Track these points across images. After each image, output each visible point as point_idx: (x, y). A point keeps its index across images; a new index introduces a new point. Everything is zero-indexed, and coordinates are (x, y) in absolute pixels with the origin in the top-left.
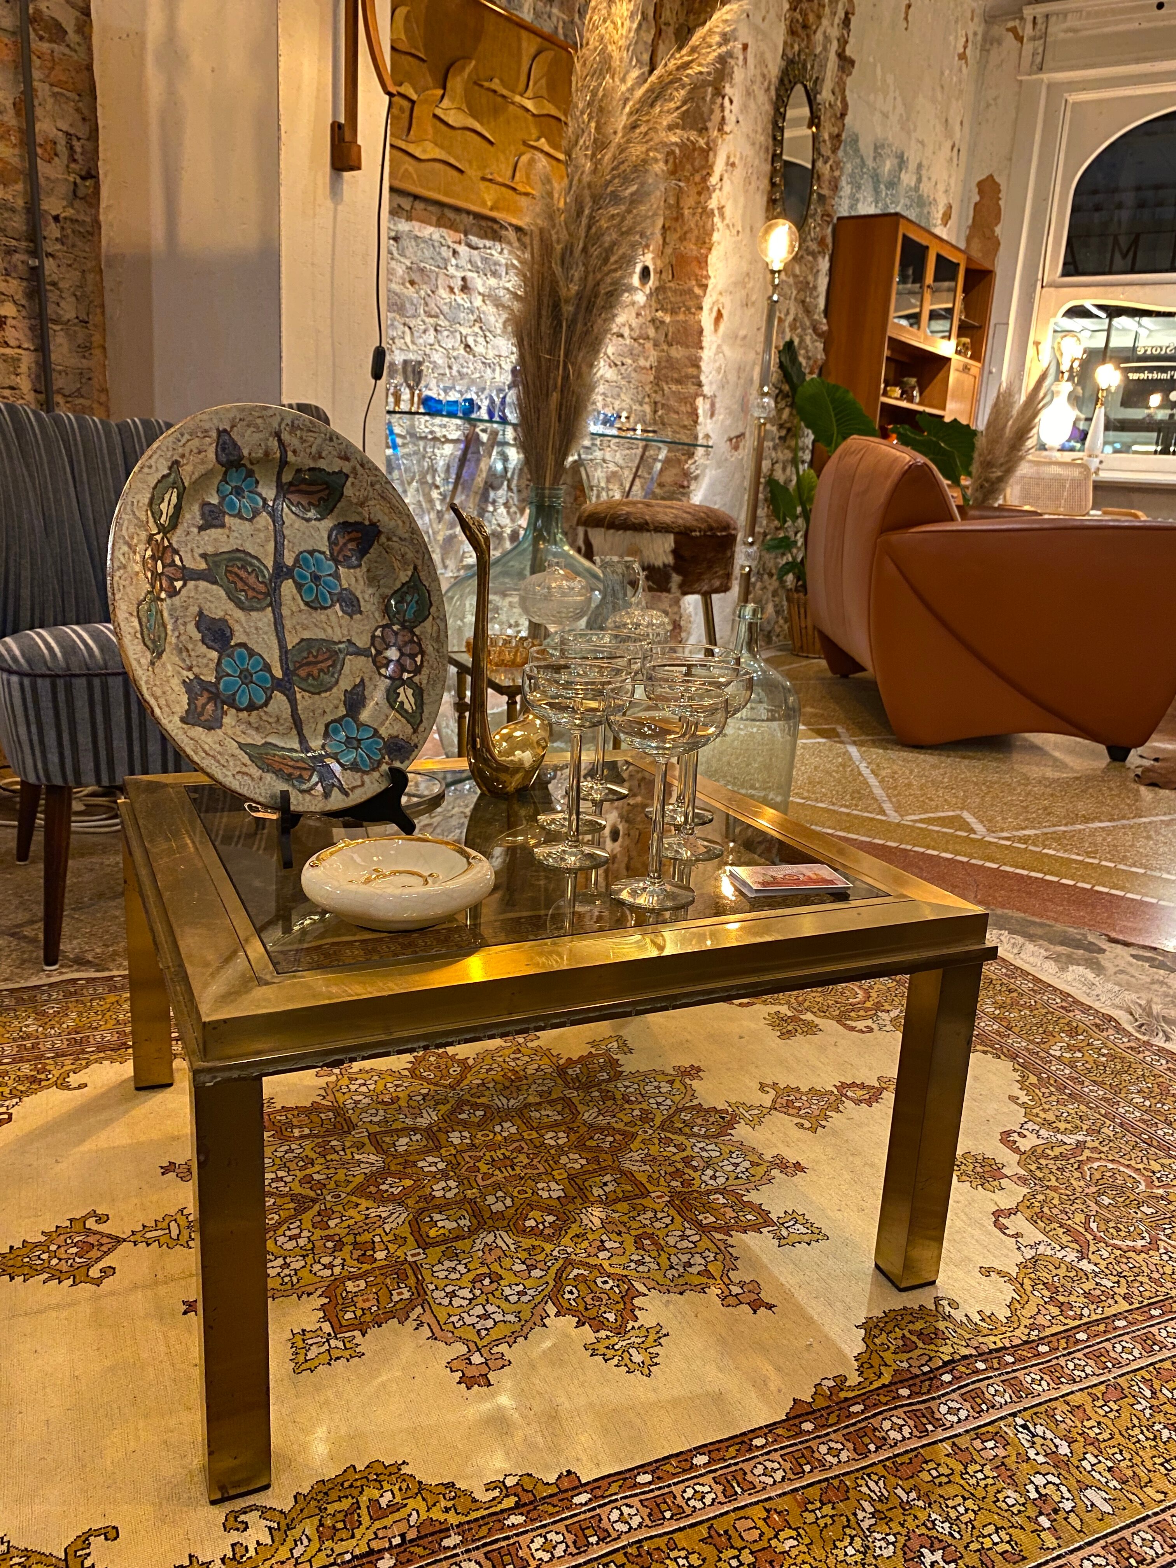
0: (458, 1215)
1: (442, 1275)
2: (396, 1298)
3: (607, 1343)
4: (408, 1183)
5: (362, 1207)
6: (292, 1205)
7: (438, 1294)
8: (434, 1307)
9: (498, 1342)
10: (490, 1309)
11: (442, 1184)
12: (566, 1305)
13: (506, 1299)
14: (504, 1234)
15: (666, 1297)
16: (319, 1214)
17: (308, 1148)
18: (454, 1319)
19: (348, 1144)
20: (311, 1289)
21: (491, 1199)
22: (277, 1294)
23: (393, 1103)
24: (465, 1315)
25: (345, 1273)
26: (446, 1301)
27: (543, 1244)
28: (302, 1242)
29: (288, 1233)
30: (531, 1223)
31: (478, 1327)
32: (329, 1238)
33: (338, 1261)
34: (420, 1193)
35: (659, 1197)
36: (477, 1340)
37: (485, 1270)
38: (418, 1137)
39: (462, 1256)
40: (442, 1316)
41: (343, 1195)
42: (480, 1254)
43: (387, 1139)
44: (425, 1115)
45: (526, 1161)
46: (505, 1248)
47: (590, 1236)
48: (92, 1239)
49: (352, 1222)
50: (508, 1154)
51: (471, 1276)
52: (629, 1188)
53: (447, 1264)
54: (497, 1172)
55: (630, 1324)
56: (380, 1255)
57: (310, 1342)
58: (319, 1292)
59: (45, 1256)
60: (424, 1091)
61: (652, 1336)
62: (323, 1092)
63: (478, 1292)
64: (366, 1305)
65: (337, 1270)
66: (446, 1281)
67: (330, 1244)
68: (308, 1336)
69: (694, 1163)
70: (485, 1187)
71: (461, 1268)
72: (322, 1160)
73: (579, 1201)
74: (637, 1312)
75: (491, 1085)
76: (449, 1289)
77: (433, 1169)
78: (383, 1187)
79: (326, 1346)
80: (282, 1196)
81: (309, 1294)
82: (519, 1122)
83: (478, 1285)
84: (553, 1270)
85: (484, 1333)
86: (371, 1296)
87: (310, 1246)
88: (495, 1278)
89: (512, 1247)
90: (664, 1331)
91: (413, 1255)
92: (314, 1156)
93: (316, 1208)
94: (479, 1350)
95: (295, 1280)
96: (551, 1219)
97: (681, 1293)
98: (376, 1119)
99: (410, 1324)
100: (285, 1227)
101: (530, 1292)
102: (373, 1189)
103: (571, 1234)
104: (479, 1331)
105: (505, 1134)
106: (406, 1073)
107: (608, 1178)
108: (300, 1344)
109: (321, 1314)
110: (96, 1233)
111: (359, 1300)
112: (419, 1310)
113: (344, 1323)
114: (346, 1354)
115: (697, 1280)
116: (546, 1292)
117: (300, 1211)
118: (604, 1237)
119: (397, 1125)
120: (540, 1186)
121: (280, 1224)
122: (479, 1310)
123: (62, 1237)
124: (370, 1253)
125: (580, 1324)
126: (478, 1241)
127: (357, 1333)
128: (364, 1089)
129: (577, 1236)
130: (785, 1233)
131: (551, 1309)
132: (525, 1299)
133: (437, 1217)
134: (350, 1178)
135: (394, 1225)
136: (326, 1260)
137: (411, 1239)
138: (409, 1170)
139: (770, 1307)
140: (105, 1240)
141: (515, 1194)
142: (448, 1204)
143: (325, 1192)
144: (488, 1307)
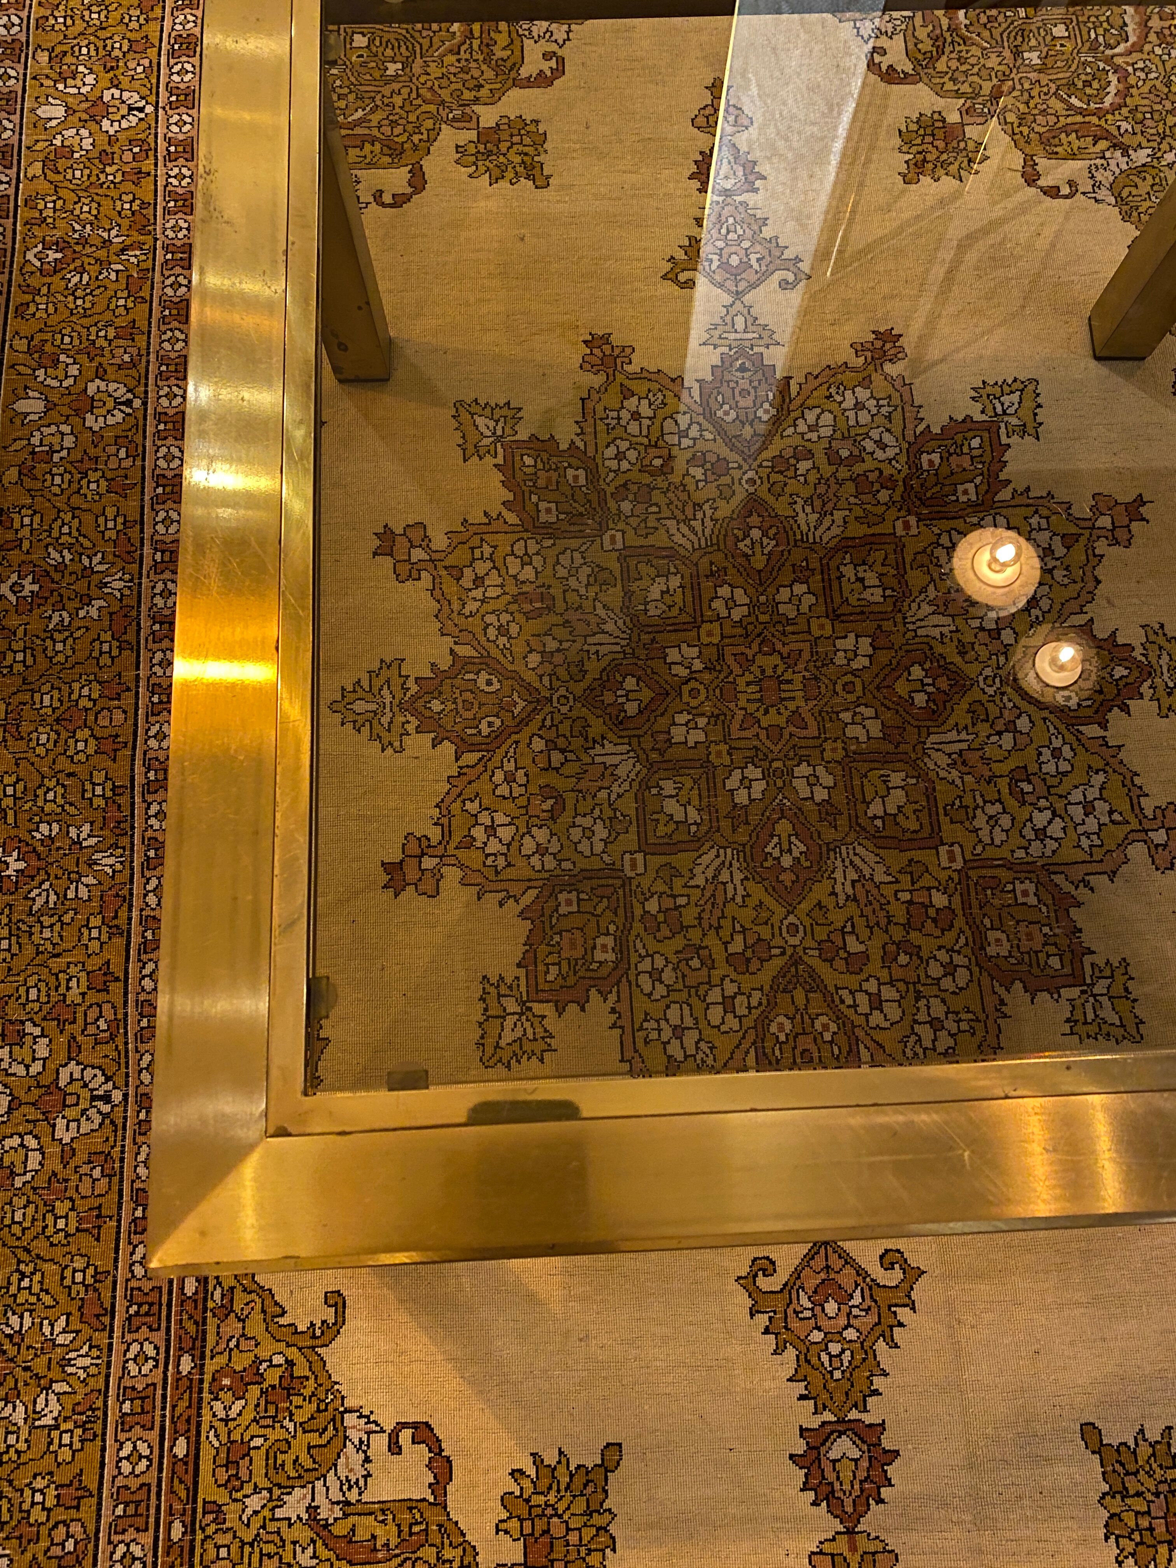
0: (878, 783)
1: (999, 837)
2: (1032, 900)
3: (1161, 692)
4: (784, 827)
5: (829, 902)
6: (799, 995)
7: (1036, 848)
8: (1055, 859)
9: (1135, 807)
10: (1077, 796)
11: (800, 785)
12: (1089, 712)
13: (1065, 774)
14: (933, 738)
15: (1099, 600)
16: (831, 961)
17: (652, 946)
18: (1085, 843)
19: (660, 887)
20: (991, 1001)
21: (854, 731)
22: (991, 1040)
23: (559, 799)
24: (1081, 830)
25: (968, 951)
26: (1052, 845)
27: (968, 699)
28: (888, 993)
29: (864, 1008)
30: (920, 699)
31: (1105, 819)
32: (888, 960)
33: (943, 956)
34: (814, 818)
35: (907, 526)
36: (1128, 828)
37: (1003, 784)
38: (669, 787)
39: (968, 800)
40: (1080, 856)
41: (791, 919)
42: (968, 778)
43: (662, 830)
44: (610, 761)
45: (775, 659)
46: (964, 746)
47: (968, 638)
48: (811, 1282)
49: (860, 922)
50: (749, 677)
51: (1012, 803)
52: (880, 555)
53: (980, 821)
54: (792, 706)
55: (1137, 654)
56: (939, 900)
57: (1090, 1016)
58: (1001, 991)
59: (834, 1348)
60: (538, 744)
61: (1161, 641)
62: (492, 899)
63: (1043, 803)
64: (1039, 939)
65: (958, 959)
66: (1014, 833)
67: (903, 959)
68: (1079, 1015)
69: (844, 453)
70: (822, 729)
71: (991, 810)
72: (695, 935)
73: (887, 625)
74: (1120, 640)
75: (552, 645)
76: (1029, 833)
77: (758, 787)
78: (787, 861)
79: (1104, 1000)
80: (772, 1004)
81: (1002, 1002)
82: (673, 636)
83: (1030, 799)
84: (1023, 705)
85: (1116, 817)
86: (1022, 927)
87: (901, 986)
88: (1023, 774)
89: (963, 735)
90: (1157, 626)
91: (952, 859)
92: (679, 942)
93: (816, 963)
94: (1146, 831)
95: (964, 1016)
96: (917, 672)
97: (1098, 582)
98: (601, 831)
99: (1082, 893)
100: (850, 1012)
101: (1057, 743)
102: (787, 878)
103: (958, 660)
104: (1112, 821)
105: (698, 665)
106: (470, 758)
107: (848, 571)
108: (1093, 1029)
109: (1045, 995)
110: (797, 1273)
111: (1025, 945)
112: (1059, 879)
113: (1067, 970)
114: (1120, 979)
115: (1078, 555)
116: (1062, 728)
117: (815, 984)
118: (976, 623)
119: (628, 806)
120: (840, 659)
121: (839, 1017)
122: (1077, 812)
123: (794, 1324)
124: (932, 912)
125: (1125, 709)
126: (942, 774)
127: (1087, 960)
128: (505, 833)
129: (962, 654)
130: (1014, 421)
131: (1092, 730)
132: (1067, 752)
133: (876, 809)
134: (752, 902)
135: (880, 869)
136: (935, 970)
137: (917, 855)
138: (754, 819)
139: (1140, 501)
140: (819, 1262)
141: (851, 698)
142: (849, 788)
143: (778, 941)
144: (1072, 798)
